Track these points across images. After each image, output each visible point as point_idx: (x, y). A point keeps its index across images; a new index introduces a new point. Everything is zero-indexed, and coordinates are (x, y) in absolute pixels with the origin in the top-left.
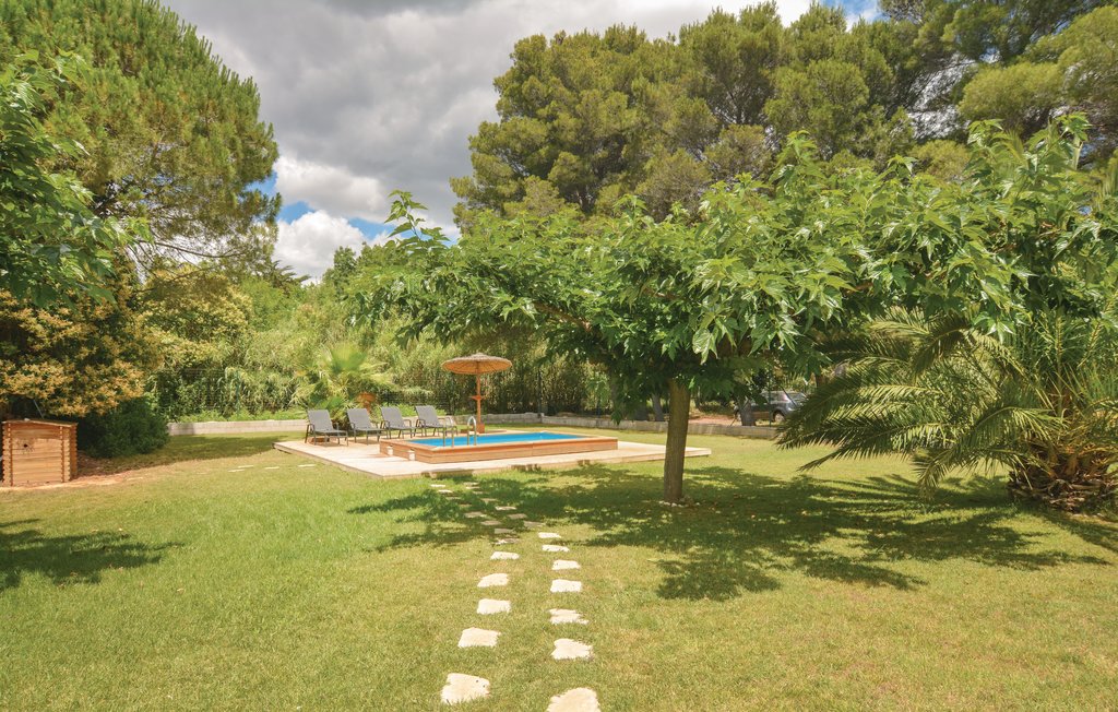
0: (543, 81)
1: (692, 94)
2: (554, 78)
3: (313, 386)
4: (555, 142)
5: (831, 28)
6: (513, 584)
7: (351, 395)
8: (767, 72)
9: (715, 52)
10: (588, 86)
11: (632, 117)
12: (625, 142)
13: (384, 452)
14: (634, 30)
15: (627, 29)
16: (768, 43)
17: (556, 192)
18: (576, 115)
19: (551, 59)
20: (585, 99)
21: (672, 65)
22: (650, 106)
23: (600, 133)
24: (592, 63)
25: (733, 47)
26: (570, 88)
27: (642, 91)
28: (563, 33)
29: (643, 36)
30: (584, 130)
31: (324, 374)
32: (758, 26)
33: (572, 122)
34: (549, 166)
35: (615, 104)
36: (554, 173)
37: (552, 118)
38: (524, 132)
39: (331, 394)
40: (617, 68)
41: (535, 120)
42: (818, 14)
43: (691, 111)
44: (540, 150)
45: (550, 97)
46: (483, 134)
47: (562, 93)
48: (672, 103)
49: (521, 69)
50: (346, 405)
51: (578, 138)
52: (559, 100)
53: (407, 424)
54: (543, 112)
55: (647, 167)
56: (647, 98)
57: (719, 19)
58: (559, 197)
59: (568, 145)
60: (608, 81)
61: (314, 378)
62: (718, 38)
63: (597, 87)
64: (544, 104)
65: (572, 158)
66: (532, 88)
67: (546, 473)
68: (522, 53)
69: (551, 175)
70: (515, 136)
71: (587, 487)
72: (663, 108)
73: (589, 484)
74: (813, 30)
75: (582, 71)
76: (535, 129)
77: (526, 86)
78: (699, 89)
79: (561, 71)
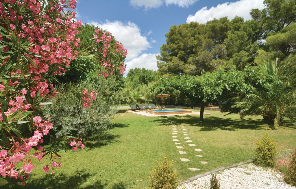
0: (176, 35)
1: (209, 38)
2: (179, 35)
3: (130, 100)
4: (179, 49)
5: (240, 22)
6: (177, 129)
7: (137, 102)
8: (225, 32)
9: (214, 29)
10: (186, 37)
11: (195, 42)
12: (194, 48)
13: (147, 113)
14: (196, 22)
15: (194, 22)
16: (225, 26)
17: (179, 59)
18: (183, 43)
19: (178, 31)
20: (185, 39)
21: (204, 31)
22: (199, 40)
23: (188, 46)
24: (186, 31)
25: (218, 27)
26: (182, 37)
27: (198, 37)
28: (180, 25)
29: (198, 23)
30: (185, 46)
31: (132, 97)
32: (223, 23)
33: (182, 44)
34: (177, 54)
35: (191, 40)
36: (178, 55)
37: (178, 43)
38: (172, 46)
39: (134, 102)
40: (192, 31)
41: (174, 44)
42: (237, 19)
43: (208, 41)
44: (175, 50)
45: (178, 39)
46: (163, 47)
47: (180, 38)
48: (204, 40)
49: (171, 33)
50: (136, 103)
51: (183, 47)
52: (180, 40)
53: (150, 108)
54: (176, 42)
55: (199, 53)
56: (198, 39)
57: (215, 21)
58: (179, 60)
59: (181, 49)
60: (190, 35)
61: (130, 98)
62: (214, 26)
63: (188, 37)
64: (176, 40)
65: (183, 52)
66: (174, 37)
67: (180, 117)
68: (171, 30)
69: (178, 56)
70: (170, 47)
71: (188, 119)
72: (202, 41)
73: (188, 118)
74: (236, 23)
75: (185, 33)
76: (174, 46)
77: (172, 37)
78: (210, 36)
79: (180, 34)
